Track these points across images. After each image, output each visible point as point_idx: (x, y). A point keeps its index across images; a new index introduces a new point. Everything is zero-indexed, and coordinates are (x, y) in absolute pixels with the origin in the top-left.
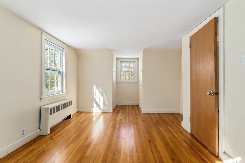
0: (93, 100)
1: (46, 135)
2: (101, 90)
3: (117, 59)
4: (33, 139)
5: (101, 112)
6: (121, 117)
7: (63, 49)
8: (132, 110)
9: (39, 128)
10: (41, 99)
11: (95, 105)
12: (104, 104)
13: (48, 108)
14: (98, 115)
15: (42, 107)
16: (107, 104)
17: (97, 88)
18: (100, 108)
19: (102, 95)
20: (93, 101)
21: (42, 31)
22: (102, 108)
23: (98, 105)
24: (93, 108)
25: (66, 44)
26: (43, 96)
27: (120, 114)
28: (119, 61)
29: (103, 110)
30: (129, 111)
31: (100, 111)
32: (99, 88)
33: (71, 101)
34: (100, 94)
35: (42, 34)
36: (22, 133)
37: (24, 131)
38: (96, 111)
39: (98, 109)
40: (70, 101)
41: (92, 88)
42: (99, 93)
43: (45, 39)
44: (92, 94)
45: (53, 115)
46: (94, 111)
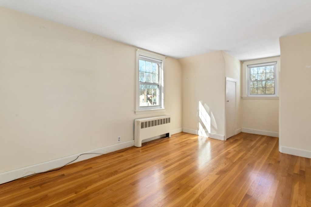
0: (199, 120)
1: (138, 147)
2: (208, 108)
3: (242, 62)
4: (127, 147)
5: (207, 137)
6: (232, 150)
7: (161, 61)
8: (262, 144)
9: (133, 139)
10: (135, 112)
11: (200, 127)
12: (212, 126)
13: (139, 122)
14: (204, 140)
15: (136, 120)
16: (216, 127)
17: (203, 105)
18: (207, 132)
19: (210, 115)
20: (199, 122)
21: (136, 48)
22: (209, 132)
23: (204, 127)
24: (198, 130)
25: (164, 55)
26: (137, 109)
27: (235, 145)
28: (245, 65)
29: (210, 134)
30: (255, 144)
31: (207, 135)
32: (205, 104)
33: (169, 119)
34: (207, 113)
35: (136, 50)
36: (118, 139)
37: (119, 138)
38: (202, 135)
39: (204, 131)
40: (168, 117)
41: (197, 105)
42: (206, 111)
43: (140, 55)
44: (197, 113)
45: (144, 129)
46: (199, 134)
